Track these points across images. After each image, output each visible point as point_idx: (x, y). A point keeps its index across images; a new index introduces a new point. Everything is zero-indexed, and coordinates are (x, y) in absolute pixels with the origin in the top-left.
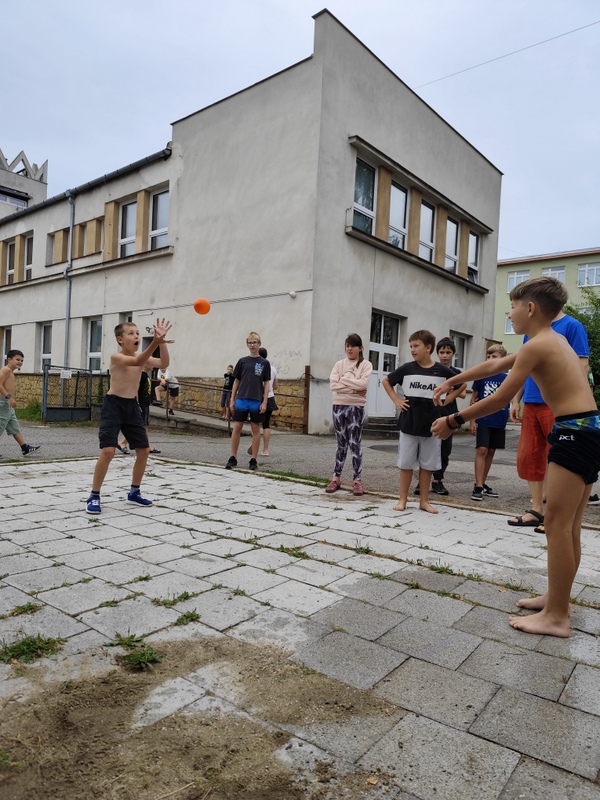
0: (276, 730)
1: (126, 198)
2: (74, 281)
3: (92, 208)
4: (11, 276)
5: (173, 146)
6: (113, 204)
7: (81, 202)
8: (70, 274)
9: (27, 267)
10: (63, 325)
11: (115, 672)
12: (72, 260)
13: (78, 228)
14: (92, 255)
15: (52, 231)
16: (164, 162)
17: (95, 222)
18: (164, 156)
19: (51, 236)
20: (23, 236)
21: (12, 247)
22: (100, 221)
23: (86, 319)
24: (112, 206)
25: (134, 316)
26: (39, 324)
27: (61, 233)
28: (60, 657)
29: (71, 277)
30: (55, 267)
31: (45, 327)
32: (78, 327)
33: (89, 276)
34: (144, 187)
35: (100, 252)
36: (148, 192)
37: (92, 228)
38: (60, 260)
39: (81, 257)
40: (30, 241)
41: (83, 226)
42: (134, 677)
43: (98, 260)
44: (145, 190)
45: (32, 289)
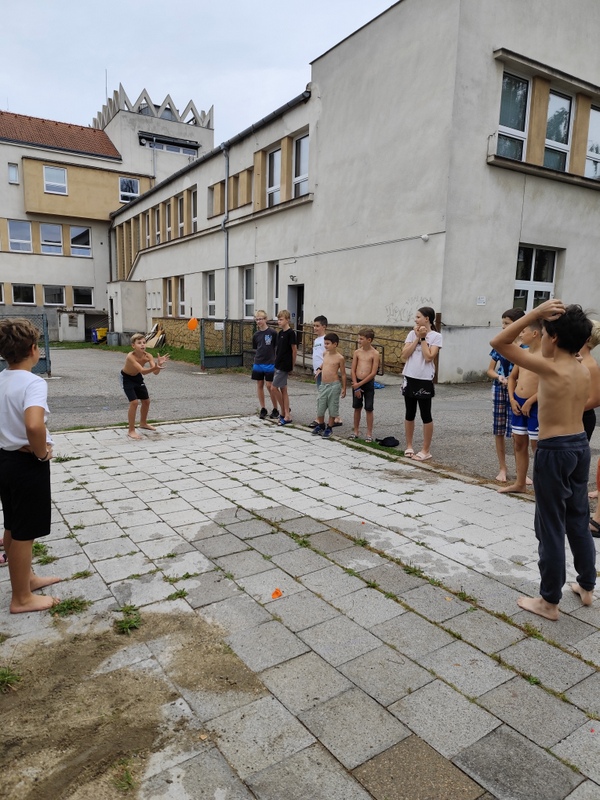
0: (175, 691)
1: (272, 146)
2: (231, 231)
3: (243, 158)
4: (182, 228)
5: (312, 88)
6: (260, 153)
7: (234, 153)
8: (227, 226)
9: (194, 220)
10: (223, 273)
11: (108, 632)
12: (228, 212)
13: (232, 179)
14: (245, 205)
15: (211, 184)
16: (304, 105)
17: (246, 173)
18: (304, 100)
19: (211, 189)
20: (189, 190)
21: (182, 200)
22: (250, 171)
23: (241, 268)
24: (260, 155)
25: (281, 264)
26: (205, 273)
27: (219, 186)
28: (83, 615)
29: (228, 228)
30: (215, 219)
31: (209, 275)
32: (235, 274)
33: (243, 226)
34: (287, 133)
35: (251, 203)
36: (290, 138)
37: (243, 178)
38: (219, 212)
39: (236, 208)
40: (195, 194)
41: (236, 177)
42: (117, 637)
43: (249, 210)
44: (288, 137)
45: (198, 240)
